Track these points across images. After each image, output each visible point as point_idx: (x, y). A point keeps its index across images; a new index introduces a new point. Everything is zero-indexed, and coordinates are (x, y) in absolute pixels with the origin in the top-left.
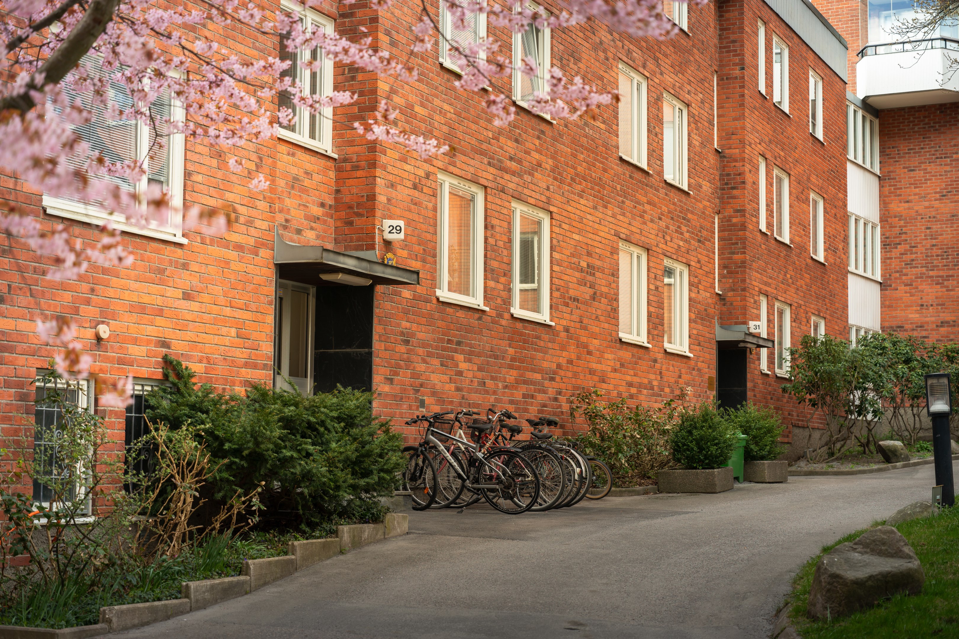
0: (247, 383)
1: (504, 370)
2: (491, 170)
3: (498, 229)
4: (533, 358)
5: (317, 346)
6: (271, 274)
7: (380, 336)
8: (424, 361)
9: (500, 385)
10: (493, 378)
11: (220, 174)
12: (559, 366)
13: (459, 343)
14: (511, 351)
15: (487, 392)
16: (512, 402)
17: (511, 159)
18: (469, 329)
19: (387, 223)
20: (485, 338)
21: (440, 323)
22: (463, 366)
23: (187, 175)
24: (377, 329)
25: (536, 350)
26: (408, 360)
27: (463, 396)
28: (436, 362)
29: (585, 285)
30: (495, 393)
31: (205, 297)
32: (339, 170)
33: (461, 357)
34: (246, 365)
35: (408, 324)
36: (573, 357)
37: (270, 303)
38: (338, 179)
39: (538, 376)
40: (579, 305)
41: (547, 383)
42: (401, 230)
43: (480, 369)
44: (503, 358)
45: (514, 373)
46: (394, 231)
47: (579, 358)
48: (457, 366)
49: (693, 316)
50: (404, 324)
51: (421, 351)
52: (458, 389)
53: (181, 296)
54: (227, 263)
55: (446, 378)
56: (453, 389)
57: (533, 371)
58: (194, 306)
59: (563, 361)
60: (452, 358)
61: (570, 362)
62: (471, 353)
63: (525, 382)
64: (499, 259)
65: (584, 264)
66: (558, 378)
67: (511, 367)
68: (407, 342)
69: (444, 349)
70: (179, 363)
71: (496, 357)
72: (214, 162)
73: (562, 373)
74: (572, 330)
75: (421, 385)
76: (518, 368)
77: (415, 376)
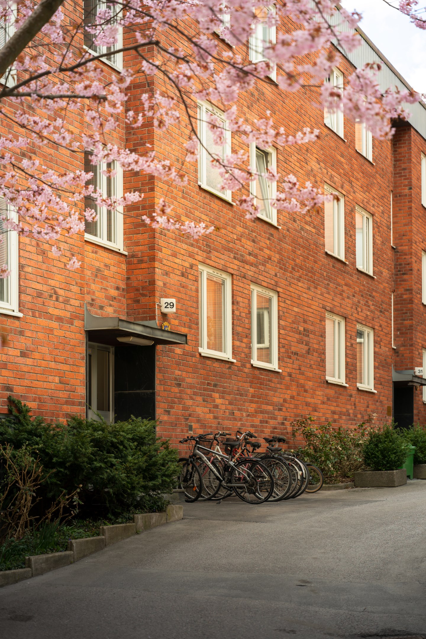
0: (67, 415)
1: (247, 404)
2: (236, 262)
3: (241, 304)
4: (267, 395)
5: (116, 388)
6: (82, 338)
7: (160, 381)
8: (191, 398)
9: (244, 414)
10: (239, 410)
11: (44, 266)
12: (285, 401)
13: (215, 385)
14: (252, 390)
15: (235, 419)
16: (253, 426)
17: (250, 254)
18: (222, 375)
19: (164, 300)
20: (233, 382)
21: (202, 371)
22: (219, 401)
23: (21, 267)
24: (158, 376)
25: (269, 389)
26: (180, 398)
27: (219, 422)
28: (199, 399)
29: (302, 343)
30: (241, 420)
31: (36, 355)
32: (128, 263)
33: (216, 395)
34: (67, 403)
35: (180, 372)
36: (295, 394)
37: (82, 359)
38: (128, 270)
39: (270, 408)
40: (298, 357)
41: (276, 412)
42: (173, 305)
43: (230, 403)
44: (246, 395)
45: (254, 405)
46: (169, 306)
47: (298, 395)
48: (214, 401)
49: (377, 364)
50: (177, 372)
51: (189, 391)
52: (215, 418)
53: (19, 354)
54: (51, 330)
55: (206, 410)
56: (212, 417)
57: (267, 404)
58: (29, 361)
59: (287, 397)
60: (211, 396)
61: (292, 397)
62: (224, 392)
63: (262, 412)
64: (242, 325)
65: (301, 329)
66: (284, 409)
67: (251, 402)
68: (179, 385)
69: (205, 390)
70: (19, 402)
71: (241, 395)
72: (40, 258)
73: (287, 405)
74: (293, 375)
75: (190, 415)
76: (257, 402)
77: (185, 409)
